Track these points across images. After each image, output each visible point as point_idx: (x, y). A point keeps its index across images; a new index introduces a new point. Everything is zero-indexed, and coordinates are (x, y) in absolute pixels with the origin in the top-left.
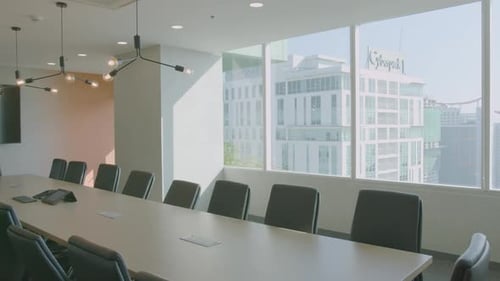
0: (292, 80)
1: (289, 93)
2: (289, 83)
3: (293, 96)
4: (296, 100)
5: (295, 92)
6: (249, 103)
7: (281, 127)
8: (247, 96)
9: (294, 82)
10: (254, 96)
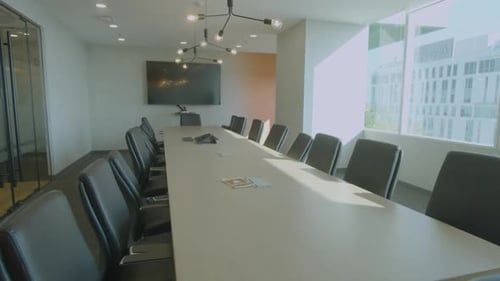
0: (484, 59)
1: (481, 72)
2: (481, 63)
3: (485, 75)
4: (487, 79)
5: (486, 71)
6: (435, 83)
7: (468, 105)
8: (433, 76)
9: (487, 62)
10: (441, 76)
